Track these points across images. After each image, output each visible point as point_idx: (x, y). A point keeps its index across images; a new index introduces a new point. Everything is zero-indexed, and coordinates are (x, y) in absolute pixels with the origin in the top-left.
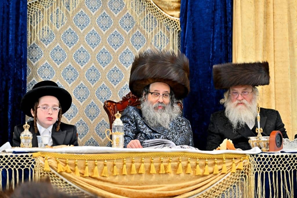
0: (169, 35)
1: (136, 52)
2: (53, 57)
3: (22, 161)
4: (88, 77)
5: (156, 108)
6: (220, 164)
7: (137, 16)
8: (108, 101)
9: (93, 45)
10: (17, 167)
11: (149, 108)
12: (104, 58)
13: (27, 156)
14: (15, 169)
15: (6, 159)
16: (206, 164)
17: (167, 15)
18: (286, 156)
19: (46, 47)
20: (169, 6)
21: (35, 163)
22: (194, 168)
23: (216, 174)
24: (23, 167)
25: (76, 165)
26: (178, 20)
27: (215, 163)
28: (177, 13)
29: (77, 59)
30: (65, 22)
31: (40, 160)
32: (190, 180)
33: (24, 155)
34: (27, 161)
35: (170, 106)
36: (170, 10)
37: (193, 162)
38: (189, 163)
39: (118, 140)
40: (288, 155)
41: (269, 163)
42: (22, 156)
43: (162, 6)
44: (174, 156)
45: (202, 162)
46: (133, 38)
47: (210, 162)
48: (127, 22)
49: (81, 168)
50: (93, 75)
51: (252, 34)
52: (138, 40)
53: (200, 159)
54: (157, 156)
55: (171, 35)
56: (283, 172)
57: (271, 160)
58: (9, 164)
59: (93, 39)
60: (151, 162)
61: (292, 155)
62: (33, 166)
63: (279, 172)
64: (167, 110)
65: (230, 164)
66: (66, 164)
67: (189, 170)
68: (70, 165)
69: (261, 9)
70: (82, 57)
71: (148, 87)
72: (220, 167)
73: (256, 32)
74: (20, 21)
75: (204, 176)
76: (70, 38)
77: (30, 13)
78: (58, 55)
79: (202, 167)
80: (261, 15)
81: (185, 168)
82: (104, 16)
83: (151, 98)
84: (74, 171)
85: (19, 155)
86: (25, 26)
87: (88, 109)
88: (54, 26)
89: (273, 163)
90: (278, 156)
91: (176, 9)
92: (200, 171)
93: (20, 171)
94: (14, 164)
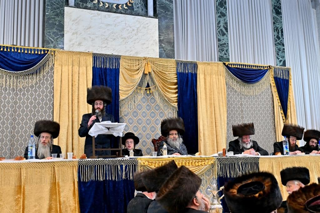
0: (173, 113)
1: (161, 120)
2: (129, 122)
3: (133, 162)
4: (142, 130)
5: (173, 140)
6: (204, 161)
7: (161, 105)
8: (154, 139)
9: (144, 117)
10: (131, 164)
11: (170, 140)
12: (148, 122)
13: (133, 160)
14: (130, 165)
15: (127, 161)
16: (199, 161)
17: (172, 105)
18: (228, 158)
19: (126, 118)
20: (173, 101)
21: (138, 162)
22: (195, 163)
23: (203, 165)
24: (133, 164)
25: (152, 163)
26: (177, 106)
27: (202, 161)
28: (176, 104)
29: (138, 122)
30: (133, 108)
31: (140, 161)
32: (193, 168)
33: (134, 159)
34: (135, 162)
35: (178, 138)
36: (174, 102)
37: (194, 161)
38: (193, 161)
39: (165, 153)
40: (228, 157)
41: (222, 160)
42: (135, 160)
43: (171, 101)
44: (187, 159)
45: (197, 161)
46: (160, 114)
47: (200, 161)
48: (157, 108)
49: (154, 164)
50: (144, 129)
51: (205, 111)
52: (161, 115)
53: (197, 159)
54: (181, 159)
55: (174, 112)
56: (227, 164)
57: (222, 159)
58: (129, 163)
59: (144, 114)
60: (179, 161)
61: (230, 157)
62: (137, 163)
63: (225, 164)
64: (177, 140)
65: (208, 161)
66: (149, 162)
67: (193, 164)
68: (150, 162)
69: (208, 102)
70: (140, 122)
71: (169, 133)
72: (204, 162)
73: (207, 111)
74: (116, 108)
75: (198, 166)
76: (135, 114)
77: (120, 105)
78: (131, 121)
79: (198, 162)
80: (208, 104)
81: (192, 163)
82: (148, 105)
83: (171, 137)
84: (152, 165)
85: (132, 159)
86: (118, 110)
87: (142, 143)
88: (129, 110)
89: (223, 160)
90: (225, 158)
91: (176, 102)
92: (197, 164)
93: (132, 165)
94: (130, 163)
